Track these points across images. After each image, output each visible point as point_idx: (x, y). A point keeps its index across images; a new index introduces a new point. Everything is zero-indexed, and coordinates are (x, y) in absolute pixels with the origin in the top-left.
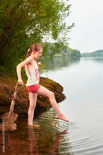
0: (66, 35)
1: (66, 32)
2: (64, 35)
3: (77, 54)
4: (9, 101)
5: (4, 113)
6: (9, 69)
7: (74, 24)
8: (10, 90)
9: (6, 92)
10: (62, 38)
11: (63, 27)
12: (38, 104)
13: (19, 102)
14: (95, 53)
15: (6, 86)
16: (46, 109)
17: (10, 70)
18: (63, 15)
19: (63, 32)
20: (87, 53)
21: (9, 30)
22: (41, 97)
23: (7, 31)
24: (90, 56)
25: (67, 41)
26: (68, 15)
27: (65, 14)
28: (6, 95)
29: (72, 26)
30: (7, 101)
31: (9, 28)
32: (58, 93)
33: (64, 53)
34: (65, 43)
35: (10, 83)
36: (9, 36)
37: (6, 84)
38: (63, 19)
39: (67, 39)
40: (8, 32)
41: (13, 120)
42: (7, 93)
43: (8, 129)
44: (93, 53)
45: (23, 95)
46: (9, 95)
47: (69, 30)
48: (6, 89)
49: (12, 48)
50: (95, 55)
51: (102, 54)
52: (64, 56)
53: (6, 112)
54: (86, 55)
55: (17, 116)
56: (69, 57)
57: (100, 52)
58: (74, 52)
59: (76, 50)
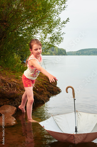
0: (61, 29)
1: (61, 27)
2: (59, 29)
3: (63, 53)
4: (6, 94)
5: (2, 106)
6: (5, 62)
7: (68, 19)
8: (7, 83)
9: (3, 84)
10: (56, 33)
11: (57, 22)
12: (36, 96)
13: (16, 95)
15: (4, 78)
16: (44, 101)
18: (60, 8)
19: (57, 27)
21: (5, 24)
22: (38, 90)
23: (3, 24)
25: (62, 36)
26: (64, 9)
27: (61, 8)
28: (3, 88)
29: (67, 21)
30: (4, 94)
31: (6, 22)
32: (53, 86)
34: (60, 37)
35: (7, 75)
36: (5, 29)
37: (3, 76)
38: (59, 13)
39: (61, 33)
40: (5, 26)
41: (11, 114)
42: (5, 86)
43: (7, 124)
45: (20, 87)
46: (6, 87)
47: (63, 25)
48: (3, 81)
49: (8, 42)
50: (79, 54)
51: (85, 52)
52: (51, 54)
53: (4, 105)
54: (71, 54)
55: (15, 109)
56: (56, 55)
57: (83, 51)
58: (61, 50)
59: (63, 49)
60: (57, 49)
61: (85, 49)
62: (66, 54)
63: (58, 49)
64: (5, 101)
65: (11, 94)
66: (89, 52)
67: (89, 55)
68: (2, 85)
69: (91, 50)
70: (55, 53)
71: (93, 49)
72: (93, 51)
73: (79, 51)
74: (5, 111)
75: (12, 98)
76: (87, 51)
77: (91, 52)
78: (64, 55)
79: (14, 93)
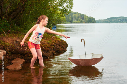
3: (92, 21)
4: (19, 51)
10: (66, 6)
13: (26, 52)
14: (107, 20)
15: (19, 40)
16: (48, 57)
17: (24, 30)
20: (101, 20)
22: (46, 49)
24: (103, 23)
28: (17, 47)
30: (17, 51)
32: (62, 47)
33: (82, 19)
41: (20, 64)
42: (19, 45)
43: (14, 69)
44: (106, 19)
46: (20, 47)
48: (18, 42)
50: (107, 22)
51: (113, 20)
52: (81, 22)
53: (16, 58)
54: (100, 22)
55: (23, 61)
56: (86, 23)
57: (111, 19)
58: (90, 19)
59: (92, 17)
60: (86, 18)
61: (113, 17)
62: (95, 22)
63: (88, 17)
64: (18, 56)
65: (23, 51)
66: (117, 20)
67: (117, 22)
68: (17, 45)
69: (119, 19)
70: (84, 21)
71: (121, 17)
72: (121, 20)
73: (107, 19)
74: (16, 62)
75: (23, 54)
76: (115, 19)
77: (119, 20)
78: (94, 23)
79: (25, 51)
